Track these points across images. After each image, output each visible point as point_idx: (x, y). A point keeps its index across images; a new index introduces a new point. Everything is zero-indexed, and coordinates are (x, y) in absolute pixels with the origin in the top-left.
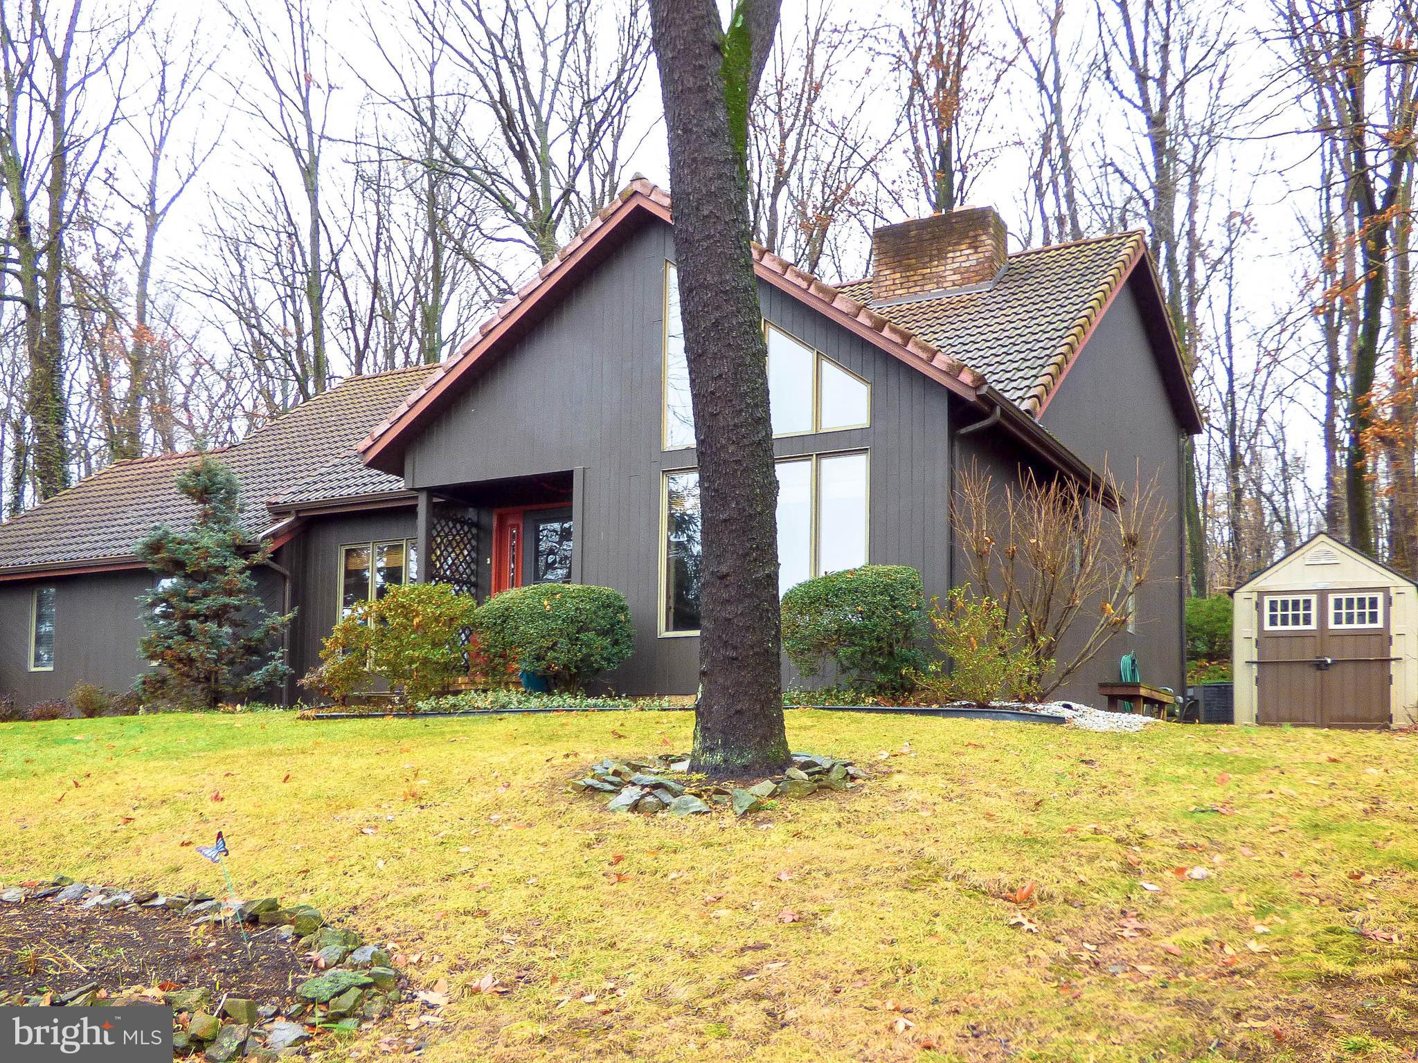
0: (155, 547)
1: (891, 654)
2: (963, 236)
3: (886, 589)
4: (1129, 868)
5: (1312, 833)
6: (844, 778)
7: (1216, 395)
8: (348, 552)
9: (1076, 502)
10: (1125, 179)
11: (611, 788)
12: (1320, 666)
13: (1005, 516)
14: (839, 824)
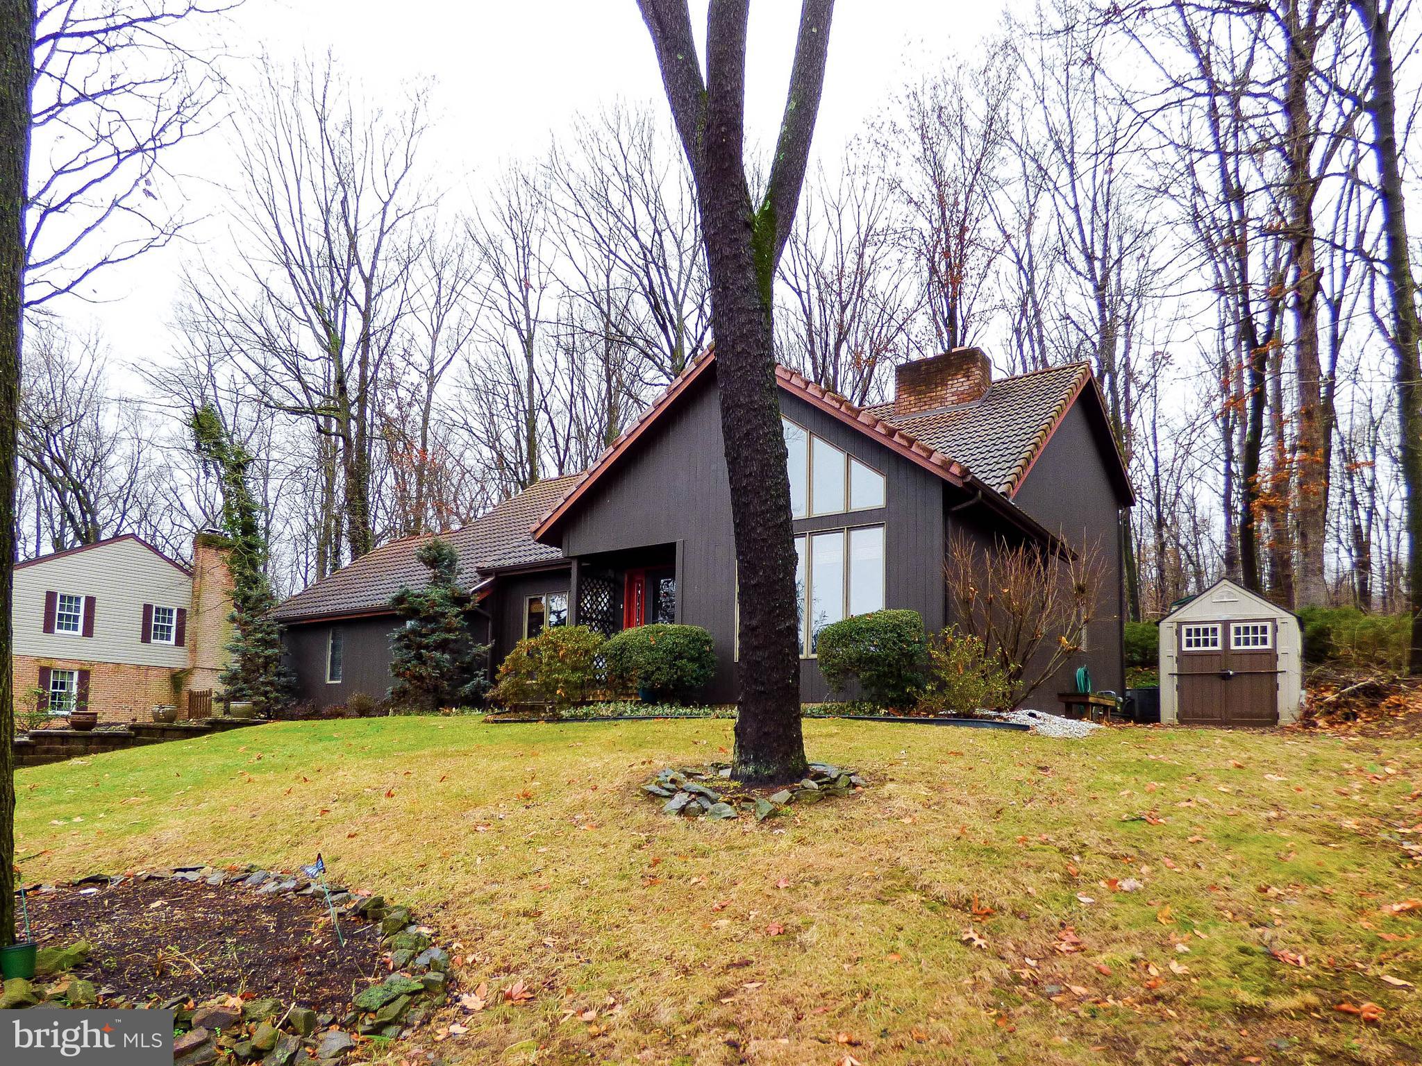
0: (399, 600)
1: (900, 675)
2: (959, 369)
3: (895, 628)
4: (1070, 880)
5: (1224, 844)
6: (848, 786)
7: (1146, 478)
8: (531, 601)
9: (1039, 560)
10: (1078, 328)
11: (667, 793)
12: (1225, 677)
13: (985, 572)
14: (836, 831)
